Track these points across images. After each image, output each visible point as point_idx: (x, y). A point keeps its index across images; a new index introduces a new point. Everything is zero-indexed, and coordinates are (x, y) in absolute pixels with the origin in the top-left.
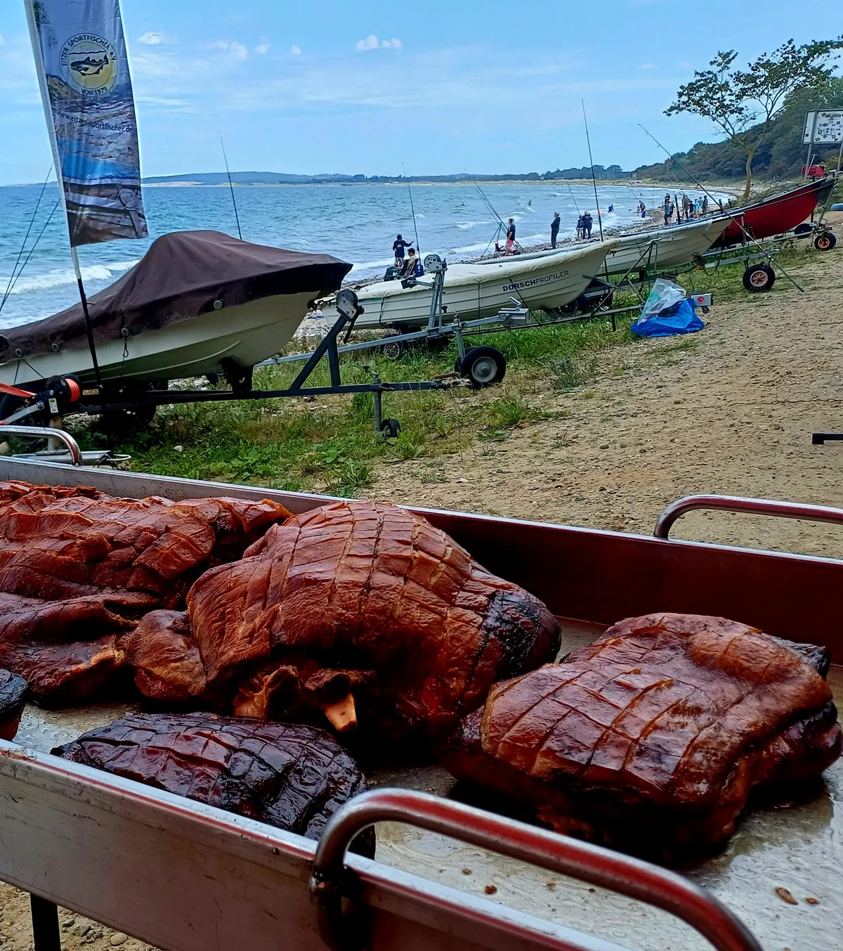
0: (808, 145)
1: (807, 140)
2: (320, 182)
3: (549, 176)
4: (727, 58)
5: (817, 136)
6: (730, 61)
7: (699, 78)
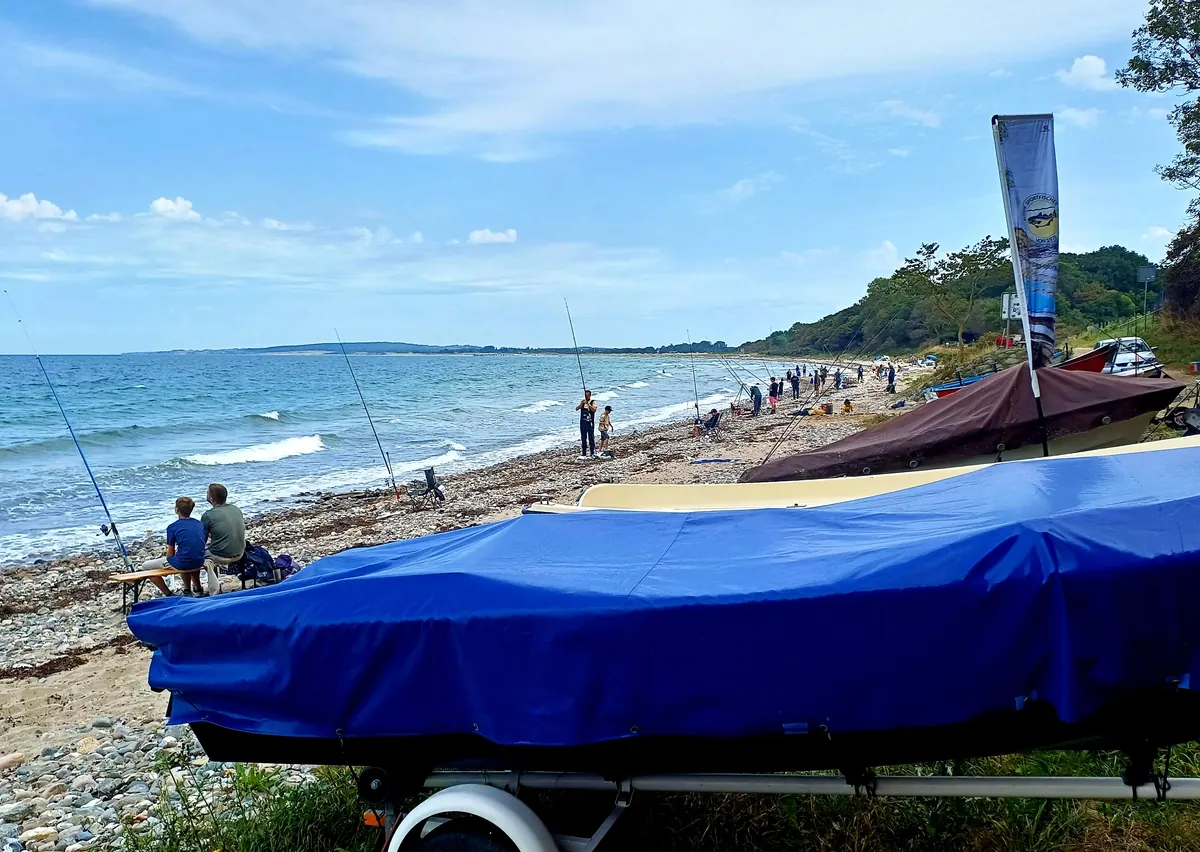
0: (1005, 321)
1: (1005, 316)
2: (452, 352)
3: (663, 350)
4: (931, 249)
5: (1013, 313)
6: (933, 252)
7: (908, 264)
